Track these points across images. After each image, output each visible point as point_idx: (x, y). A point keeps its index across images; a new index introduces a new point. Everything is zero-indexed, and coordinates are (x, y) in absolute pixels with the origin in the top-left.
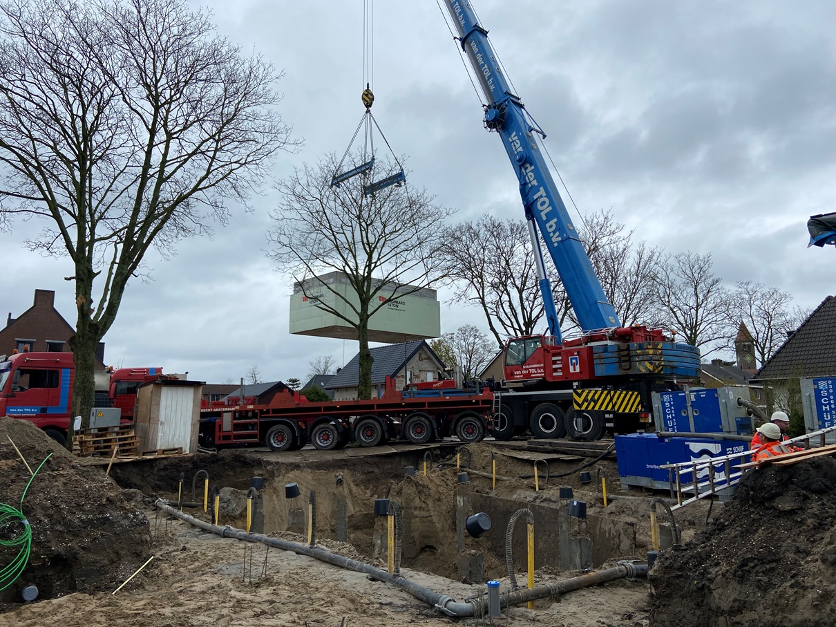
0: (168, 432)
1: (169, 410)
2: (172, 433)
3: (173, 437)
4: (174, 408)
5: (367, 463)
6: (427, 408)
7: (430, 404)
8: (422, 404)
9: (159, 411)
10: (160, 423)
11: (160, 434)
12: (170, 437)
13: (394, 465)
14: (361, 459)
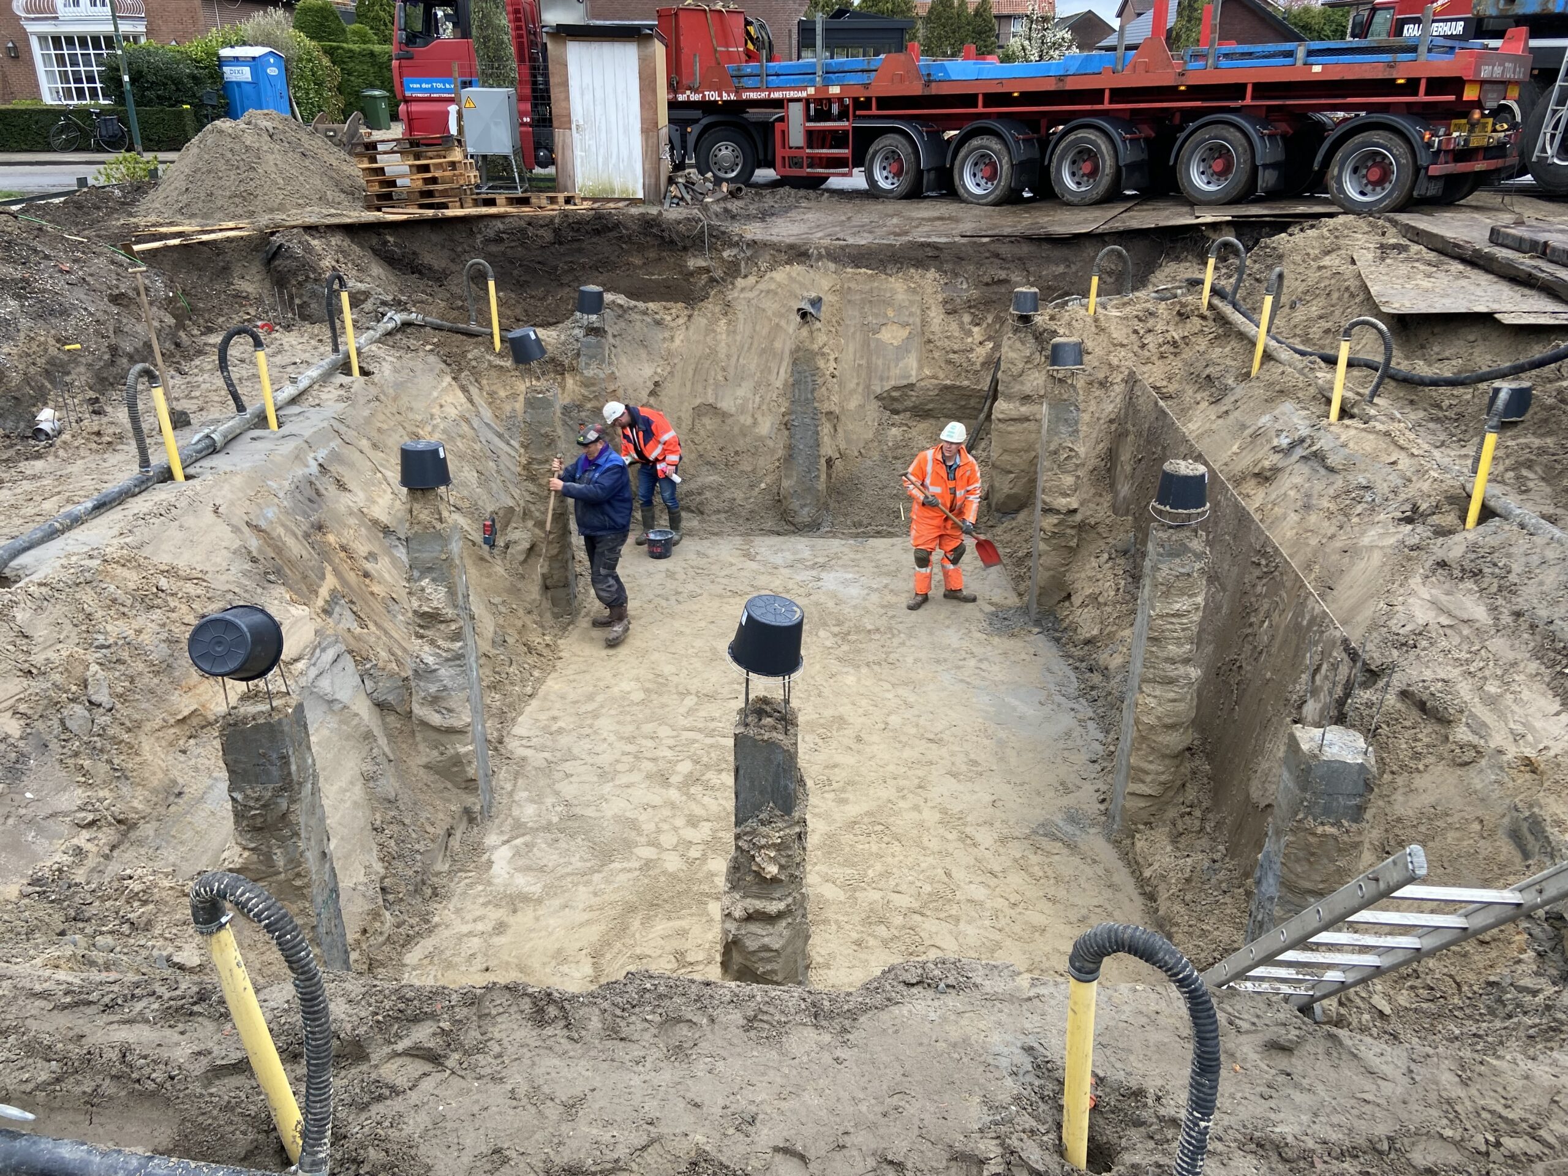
0: (594, 149)
1: (588, 97)
2: (602, 151)
3: (606, 162)
4: (599, 94)
5: (997, 256)
6: (1248, 101)
7: (1263, 89)
8: (1236, 90)
9: (567, 98)
10: (574, 126)
11: (578, 153)
12: (600, 160)
13: (1074, 268)
14: (984, 244)
